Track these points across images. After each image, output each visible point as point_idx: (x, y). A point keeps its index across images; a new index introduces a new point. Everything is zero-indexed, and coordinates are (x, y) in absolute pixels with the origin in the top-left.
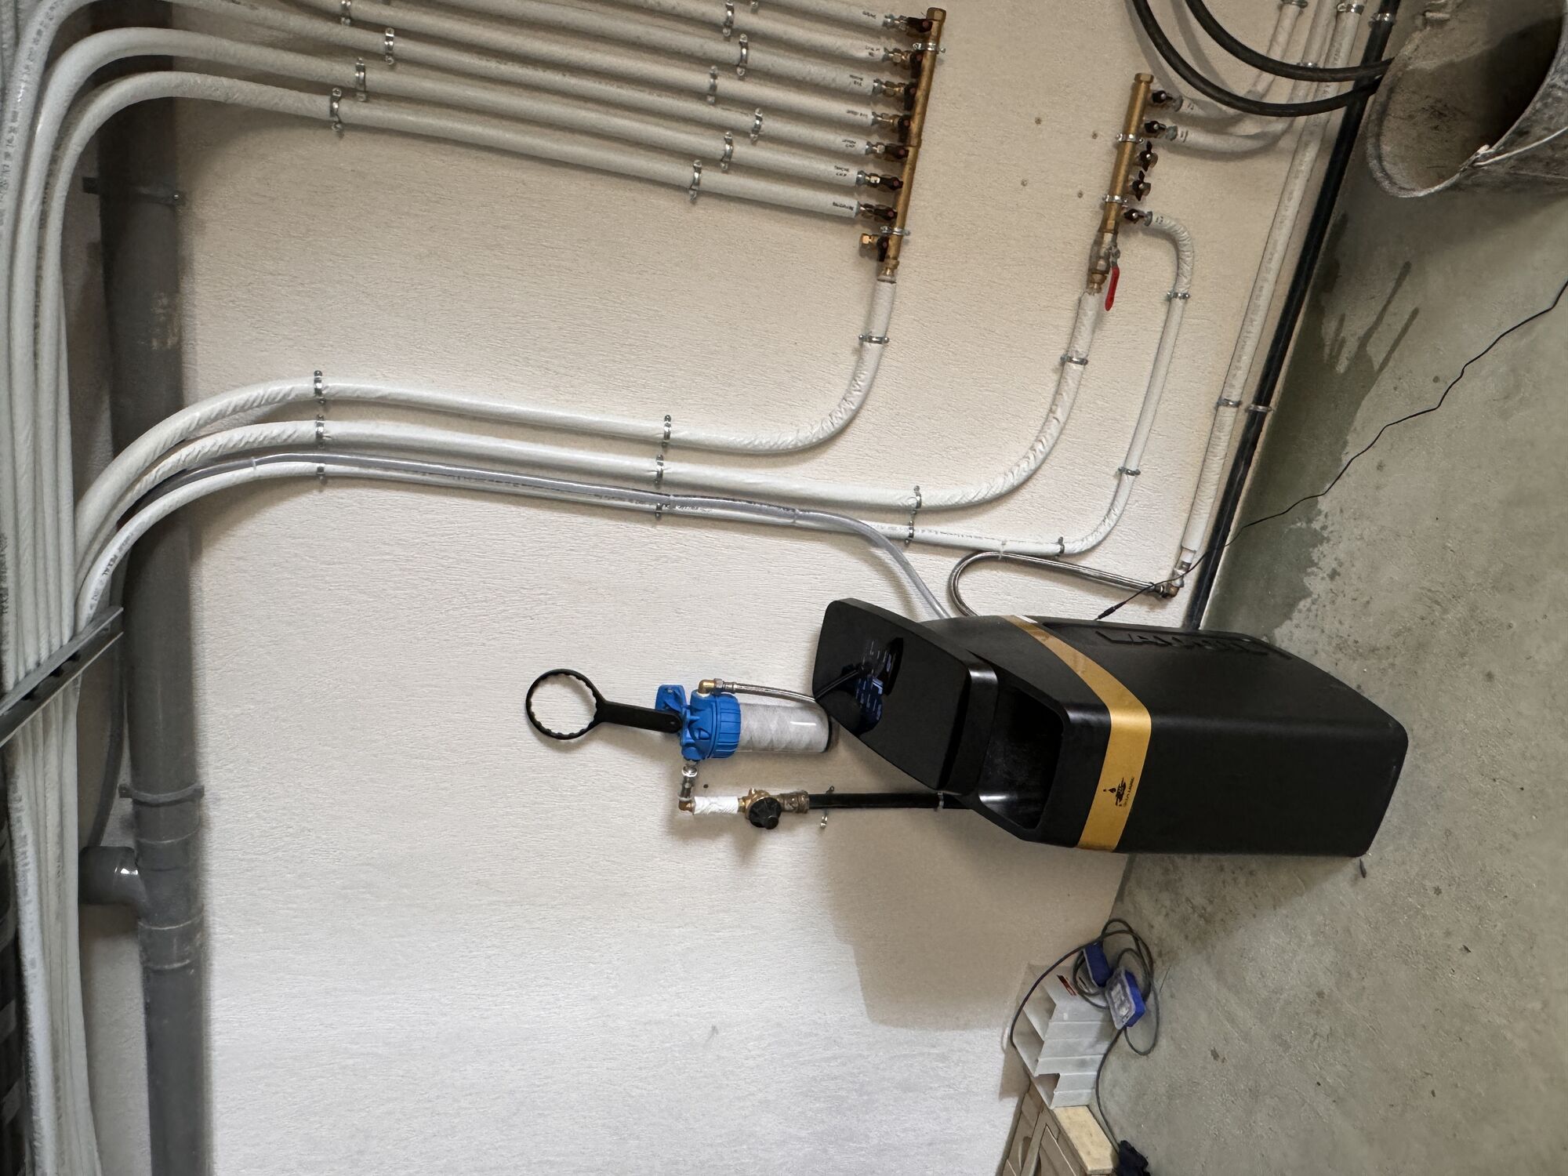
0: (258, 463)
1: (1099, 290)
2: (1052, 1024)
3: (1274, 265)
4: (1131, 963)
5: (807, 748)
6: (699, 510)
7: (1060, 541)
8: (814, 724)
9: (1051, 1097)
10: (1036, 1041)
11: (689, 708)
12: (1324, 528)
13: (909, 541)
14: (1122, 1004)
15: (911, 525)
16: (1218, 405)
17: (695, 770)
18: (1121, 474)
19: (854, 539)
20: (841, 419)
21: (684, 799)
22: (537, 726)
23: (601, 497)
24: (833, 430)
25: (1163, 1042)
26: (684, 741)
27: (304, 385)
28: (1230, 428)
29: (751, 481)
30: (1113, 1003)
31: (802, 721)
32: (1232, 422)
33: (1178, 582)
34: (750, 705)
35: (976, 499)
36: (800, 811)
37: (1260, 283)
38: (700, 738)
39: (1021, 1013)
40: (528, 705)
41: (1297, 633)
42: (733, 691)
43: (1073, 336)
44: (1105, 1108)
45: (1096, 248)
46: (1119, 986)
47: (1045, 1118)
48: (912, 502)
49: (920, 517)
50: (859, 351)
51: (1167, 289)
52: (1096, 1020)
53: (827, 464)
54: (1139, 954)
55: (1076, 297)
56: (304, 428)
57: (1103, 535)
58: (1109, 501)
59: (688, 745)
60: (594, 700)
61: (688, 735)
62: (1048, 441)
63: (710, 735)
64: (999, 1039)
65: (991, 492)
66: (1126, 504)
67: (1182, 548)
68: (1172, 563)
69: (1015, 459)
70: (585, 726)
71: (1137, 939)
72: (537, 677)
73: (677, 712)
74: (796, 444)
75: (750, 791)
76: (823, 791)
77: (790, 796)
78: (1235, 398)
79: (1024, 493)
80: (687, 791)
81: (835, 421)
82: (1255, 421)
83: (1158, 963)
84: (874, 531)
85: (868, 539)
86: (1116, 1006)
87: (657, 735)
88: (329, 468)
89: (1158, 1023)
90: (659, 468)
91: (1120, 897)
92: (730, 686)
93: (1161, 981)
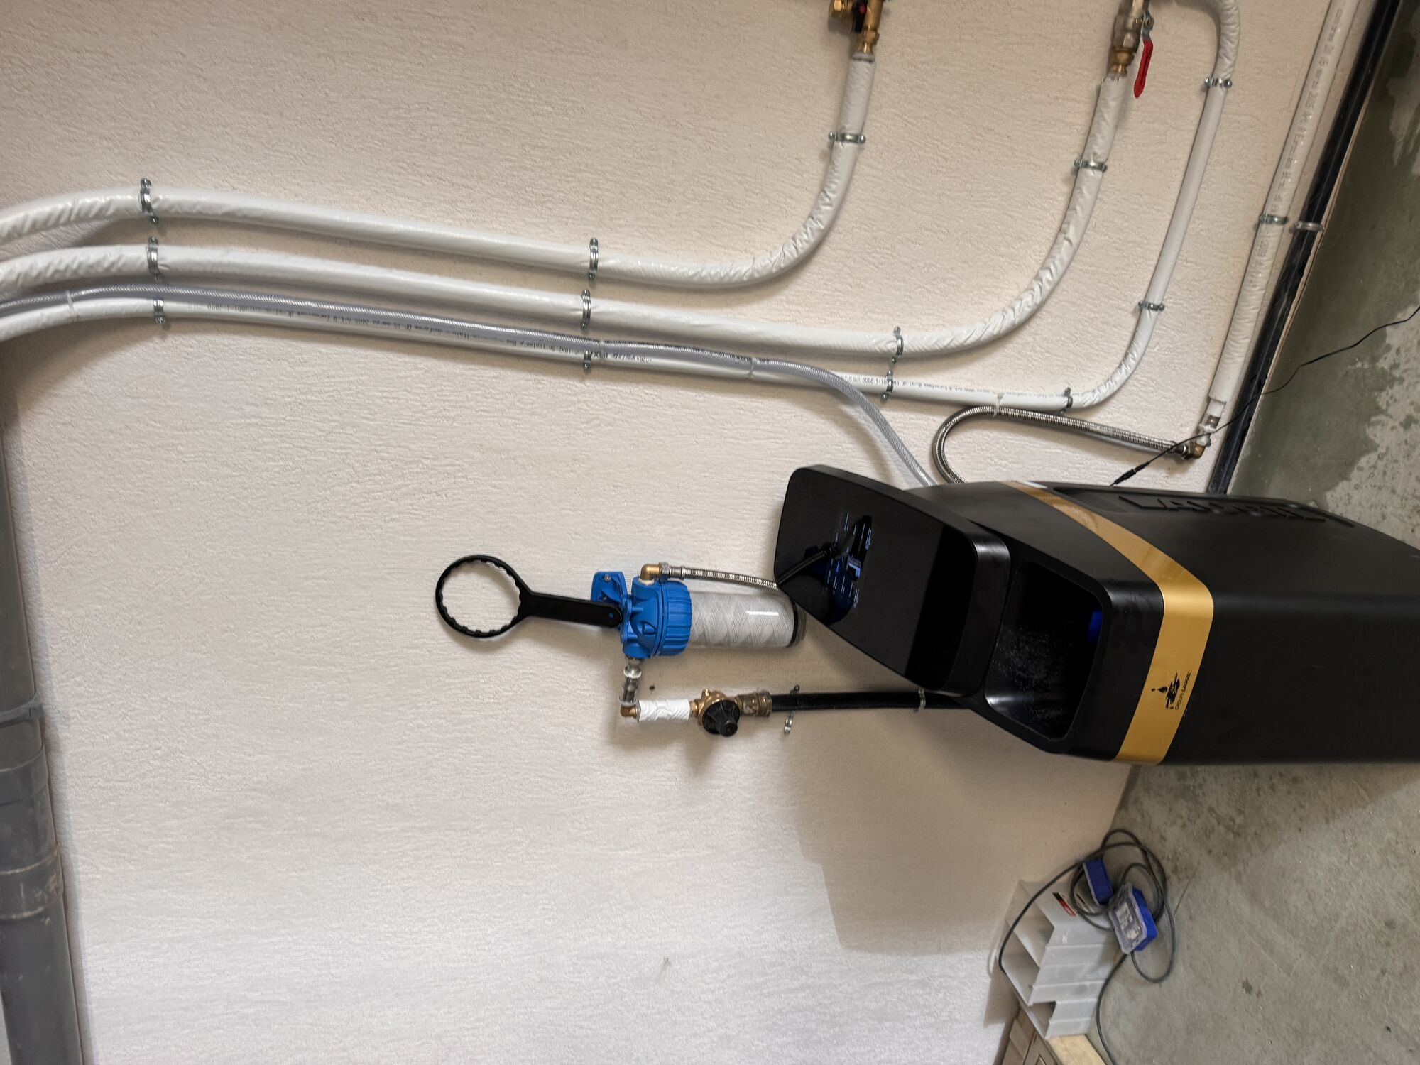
0: (76, 300)
1: (1125, 73)
2: (1048, 948)
3: (1337, 42)
4: (1139, 878)
5: (768, 642)
6: (637, 360)
7: (1067, 393)
8: (776, 614)
9: (1046, 1027)
10: (1028, 965)
11: (631, 597)
12: (1395, 366)
13: (888, 396)
14: (1130, 926)
15: (890, 377)
16: (1260, 222)
17: (638, 670)
18: (1141, 310)
19: (822, 395)
20: (806, 241)
21: (627, 704)
22: (450, 623)
23: (514, 343)
24: (796, 256)
25: (1180, 969)
26: (625, 636)
27: (127, 197)
28: (1274, 251)
29: (697, 323)
30: (1119, 925)
31: (765, 610)
32: (1275, 241)
33: (1203, 440)
34: (701, 593)
35: (968, 342)
36: (762, 714)
37: (1317, 66)
38: (645, 633)
39: (1011, 937)
40: (439, 598)
41: (1356, 496)
42: (681, 577)
43: (1089, 134)
44: (1107, 1038)
45: (1121, 20)
46: (1125, 906)
47: (1037, 1049)
48: (892, 346)
49: (900, 367)
50: (829, 156)
51: (1205, 77)
52: (1097, 943)
53: (788, 302)
54: (1149, 869)
55: (1093, 86)
56: (133, 254)
57: (1119, 385)
58: (1126, 343)
59: (630, 641)
60: (517, 590)
61: (630, 629)
62: (1057, 266)
63: (656, 629)
64: (986, 963)
65: (986, 333)
66: (1147, 347)
67: (1209, 400)
68: (1196, 418)
69: (1016, 293)
70: (508, 622)
71: (1145, 852)
72: (448, 564)
73: (617, 603)
74: (752, 275)
75: (704, 693)
76: (786, 691)
77: (750, 697)
78: (1281, 212)
79: (1025, 336)
80: (630, 693)
81: (799, 245)
82: (1301, 241)
83: (1173, 880)
84: (846, 385)
85: (839, 393)
86: (1122, 928)
87: (593, 630)
88: (170, 306)
89: (1173, 949)
90: (585, 307)
91: (1123, 804)
92: (678, 571)
93: (1177, 901)
